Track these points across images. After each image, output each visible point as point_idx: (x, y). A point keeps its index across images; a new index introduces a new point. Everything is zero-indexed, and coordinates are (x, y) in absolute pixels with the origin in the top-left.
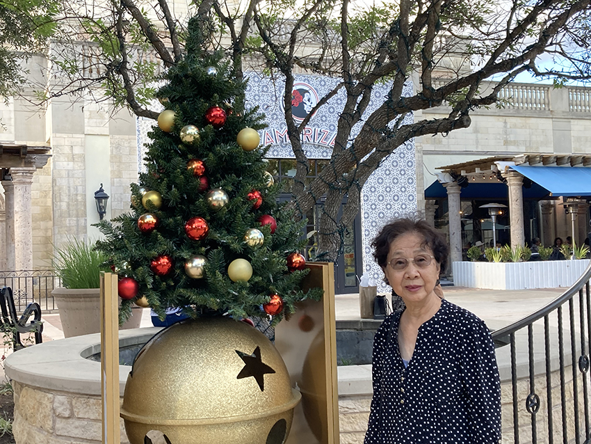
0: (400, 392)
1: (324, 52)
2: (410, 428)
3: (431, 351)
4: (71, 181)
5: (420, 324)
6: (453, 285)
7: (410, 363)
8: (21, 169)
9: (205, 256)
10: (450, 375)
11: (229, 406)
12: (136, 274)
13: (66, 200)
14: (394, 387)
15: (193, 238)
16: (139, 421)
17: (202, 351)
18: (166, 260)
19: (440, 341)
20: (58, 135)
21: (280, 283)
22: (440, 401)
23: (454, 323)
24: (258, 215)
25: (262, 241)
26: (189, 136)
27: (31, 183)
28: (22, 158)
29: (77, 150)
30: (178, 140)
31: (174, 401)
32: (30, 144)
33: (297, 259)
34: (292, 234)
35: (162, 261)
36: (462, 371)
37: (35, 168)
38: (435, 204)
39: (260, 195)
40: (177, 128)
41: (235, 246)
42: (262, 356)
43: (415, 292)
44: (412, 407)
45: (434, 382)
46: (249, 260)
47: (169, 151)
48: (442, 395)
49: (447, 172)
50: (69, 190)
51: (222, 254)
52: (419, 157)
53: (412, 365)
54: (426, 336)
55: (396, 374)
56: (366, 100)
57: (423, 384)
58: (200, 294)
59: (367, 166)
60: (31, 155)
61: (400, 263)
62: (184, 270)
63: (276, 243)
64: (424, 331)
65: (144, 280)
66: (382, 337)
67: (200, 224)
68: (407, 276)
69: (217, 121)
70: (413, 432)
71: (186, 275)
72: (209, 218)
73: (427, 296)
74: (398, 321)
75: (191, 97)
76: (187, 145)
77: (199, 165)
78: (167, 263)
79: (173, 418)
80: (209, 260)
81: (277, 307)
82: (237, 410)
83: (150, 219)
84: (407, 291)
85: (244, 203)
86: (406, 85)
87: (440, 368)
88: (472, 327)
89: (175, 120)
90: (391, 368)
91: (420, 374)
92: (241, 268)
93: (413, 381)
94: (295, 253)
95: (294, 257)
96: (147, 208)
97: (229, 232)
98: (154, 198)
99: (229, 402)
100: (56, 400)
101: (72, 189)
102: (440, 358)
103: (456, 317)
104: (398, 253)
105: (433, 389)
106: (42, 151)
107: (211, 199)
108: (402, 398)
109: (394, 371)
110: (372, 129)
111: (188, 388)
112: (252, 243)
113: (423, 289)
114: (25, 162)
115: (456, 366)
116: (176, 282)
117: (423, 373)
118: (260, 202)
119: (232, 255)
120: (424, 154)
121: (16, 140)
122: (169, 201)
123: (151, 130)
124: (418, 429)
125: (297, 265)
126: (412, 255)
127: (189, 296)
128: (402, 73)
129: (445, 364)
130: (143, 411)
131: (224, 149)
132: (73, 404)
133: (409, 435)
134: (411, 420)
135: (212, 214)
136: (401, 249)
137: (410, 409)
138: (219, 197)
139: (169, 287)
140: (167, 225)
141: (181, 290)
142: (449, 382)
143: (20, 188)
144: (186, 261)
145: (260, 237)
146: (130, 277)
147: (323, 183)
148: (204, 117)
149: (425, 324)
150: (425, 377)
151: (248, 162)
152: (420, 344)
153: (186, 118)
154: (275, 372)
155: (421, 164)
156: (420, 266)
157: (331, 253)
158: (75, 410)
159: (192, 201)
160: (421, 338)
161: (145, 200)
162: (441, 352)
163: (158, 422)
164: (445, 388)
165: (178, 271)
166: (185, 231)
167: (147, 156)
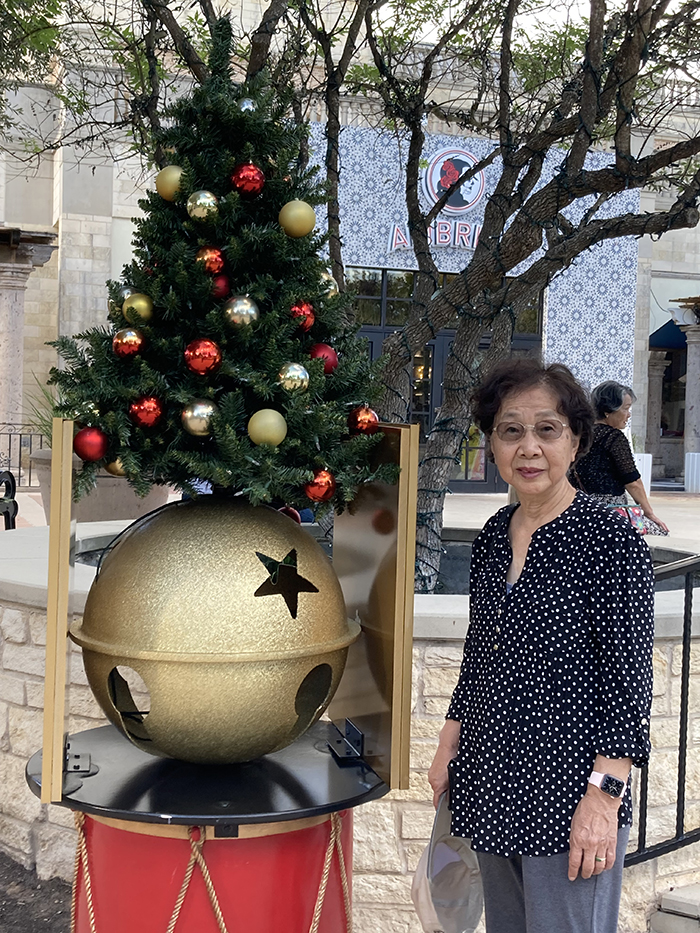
0: (495, 633)
1: (480, 96)
2: (504, 689)
3: (547, 571)
4: (89, 289)
5: (535, 526)
6: (683, 489)
7: (513, 589)
8: (9, 265)
9: (214, 401)
10: (570, 609)
11: (239, 638)
12: (104, 423)
13: (79, 318)
14: (488, 624)
15: (196, 372)
16: (99, 650)
17: (203, 549)
18: (153, 405)
19: (563, 556)
20: (71, 216)
21: (334, 452)
22: (552, 649)
23: (588, 529)
24: (306, 342)
25: (305, 383)
26: (201, 209)
27: (24, 288)
28: (13, 249)
29: (99, 242)
30: (184, 214)
31: (156, 622)
32: (25, 227)
33: (365, 417)
34: (362, 377)
35: (147, 404)
36: (591, 606)
37: (31, 266)
38: (666, 359)
39: (312, 311)
40: (183, 194)
41: (261, 388)
42: (299, 565)
43: (532, 479)
44: (509, 657)
45: (545, 619)
46: (283, 412)
47: (170, 231)
48: (556, 642)
49: (689, 307)
50: (85, 304)
51: (241, 400)
52: (644, 281)
53: (517, 592)
54: (543, 547)
55: (492, 603)
56: (534, 174)
57: (529, 621)
58: (204, 461)
59: (527, 282)
60: (25, 245)
61: (513, 430)
62: (181, 423)
63: (334, 389)
64: (541, 540)
65: (116, 434)
66: (484, 545)
67: (208, 350)
68: (521, 452)
69: (249, 187)
70: (507, 695)
71: (182, 429)
72: (225, 342)
73: (552, 487)
74: (508, 521)
75: (212, 146)
76: (198, 223)
77: (215, 256)
78: (154, 409)
79: (151, 649)
80: (220, 409)
81: (325, 489)
82: (252, 643)
83: (132, 338)
84: (519, 476)
85: (281, 321)
86: (591, 152)
87: (557, 598)
88: (614, 536)
89: (181, 181)
90: (487, 594)
91: (526, 606)
92: (268, 425)
93: (514, 616)
94: (363, 406)
95: (361, 413)
96: (129, 320)
97: (256, 367)
98: (141, 305)
99: (240, 630)
100: (5, 615)
101: (89, 302)
102: (559, 583)
103: (593, 520)
104: (511, 415)
105: (543, 630)
106: (44, 240)
107: (229, 311)
108: (496, 642)
109: (491, 599)
110: (530, 220)
111: (178, 605)
112: (289, 385)
113: (544, 476)
114: (17, 256)
115: (582, 596)
116: (168, 440)
117: (531, 604)
118: (311, 321)
119: (255, 403)
120: (652, 276)
121: (6, 220)
122: (164, 310)
123: (146, 197)
124: (517, 692)
125: (365, 426)
126: (534, 419)
127: (187, 464)
128: (586, 132)
129: (565, 592)
130: (110, 636)
131: (254, 233)
132: (31, 624)
133: (501, 700)
134: (507, 677)
135: (230, 337)
136: (517, 408)
137: (506, 660)
138: (243, 309)
139: (156, 446)
140: (160, 348)
141: (175, 452)
142: (569, 621)
143: (7, 295)
144: (183, 407)
145: (303, 377)
146: (95, 427)
147: (447, 305)
148: (228, 179)
149: (543, 528)
150: (532, 611)
151: (294, 256)
152: (532, 558)
153: (199, 180)
154: (317, 591)
155: (646, 292)
156: (544, 438)
157: (460, 420)
158: (32, 632)
159: (200, 312)
160: (535, 550)
161: (126, 306)
162: (563, 572)
163: (128, 652)
164: (561, 630)
165: (170, 423)
166: (186, 361)
167: (136, 238)
